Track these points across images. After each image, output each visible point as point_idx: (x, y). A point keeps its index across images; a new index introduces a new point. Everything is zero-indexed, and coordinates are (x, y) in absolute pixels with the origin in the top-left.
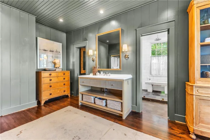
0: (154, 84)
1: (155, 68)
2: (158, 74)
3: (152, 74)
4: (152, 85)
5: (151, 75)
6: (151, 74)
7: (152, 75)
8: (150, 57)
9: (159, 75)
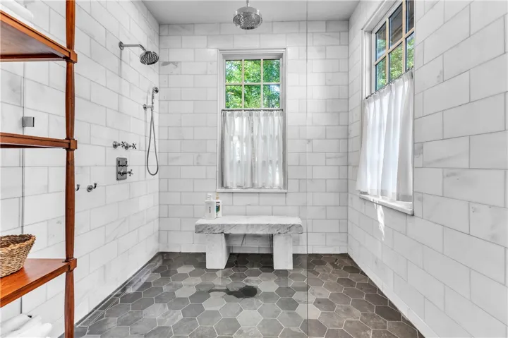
0: (233, 232)
1: (238, 158)
2: (249, 185)
3: (229, 185)
4: (227, 236)
5: (223, 190)
6: (222, 184)
7: (227, 188)
8: (219, 111)
9: (253, 185)
